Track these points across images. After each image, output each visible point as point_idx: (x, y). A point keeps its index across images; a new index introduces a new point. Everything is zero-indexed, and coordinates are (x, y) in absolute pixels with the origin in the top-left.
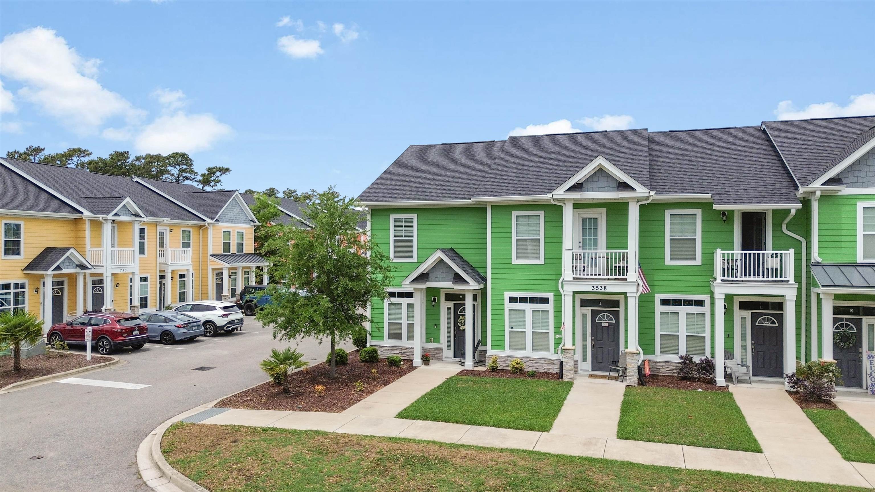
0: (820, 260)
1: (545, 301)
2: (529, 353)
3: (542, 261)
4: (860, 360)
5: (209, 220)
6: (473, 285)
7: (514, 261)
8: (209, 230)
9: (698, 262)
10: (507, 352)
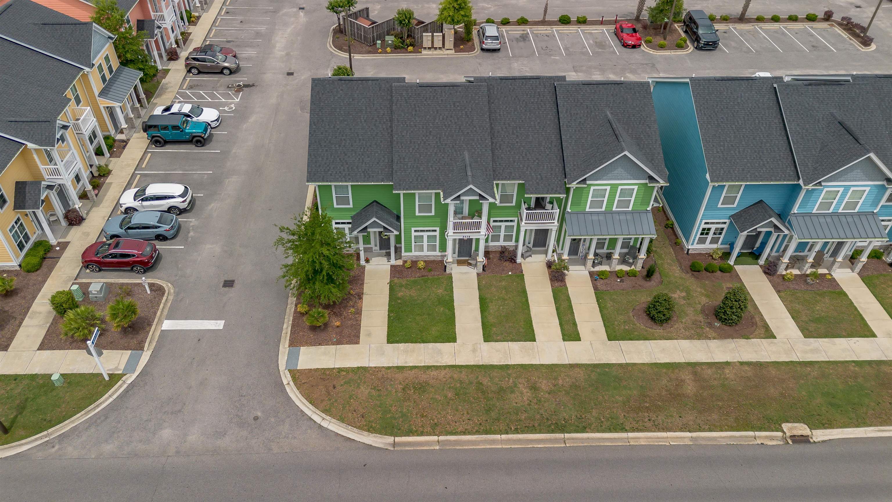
0: (570, 211)
1: (435, 231)
2: (426, 253)
3: (433, 213)
4: (579, 246)
5: (87, 69)
6: (396, 233)
7: (417, 214)
8: (89, 76)
9: (514, 204)
10: (414, 253)
